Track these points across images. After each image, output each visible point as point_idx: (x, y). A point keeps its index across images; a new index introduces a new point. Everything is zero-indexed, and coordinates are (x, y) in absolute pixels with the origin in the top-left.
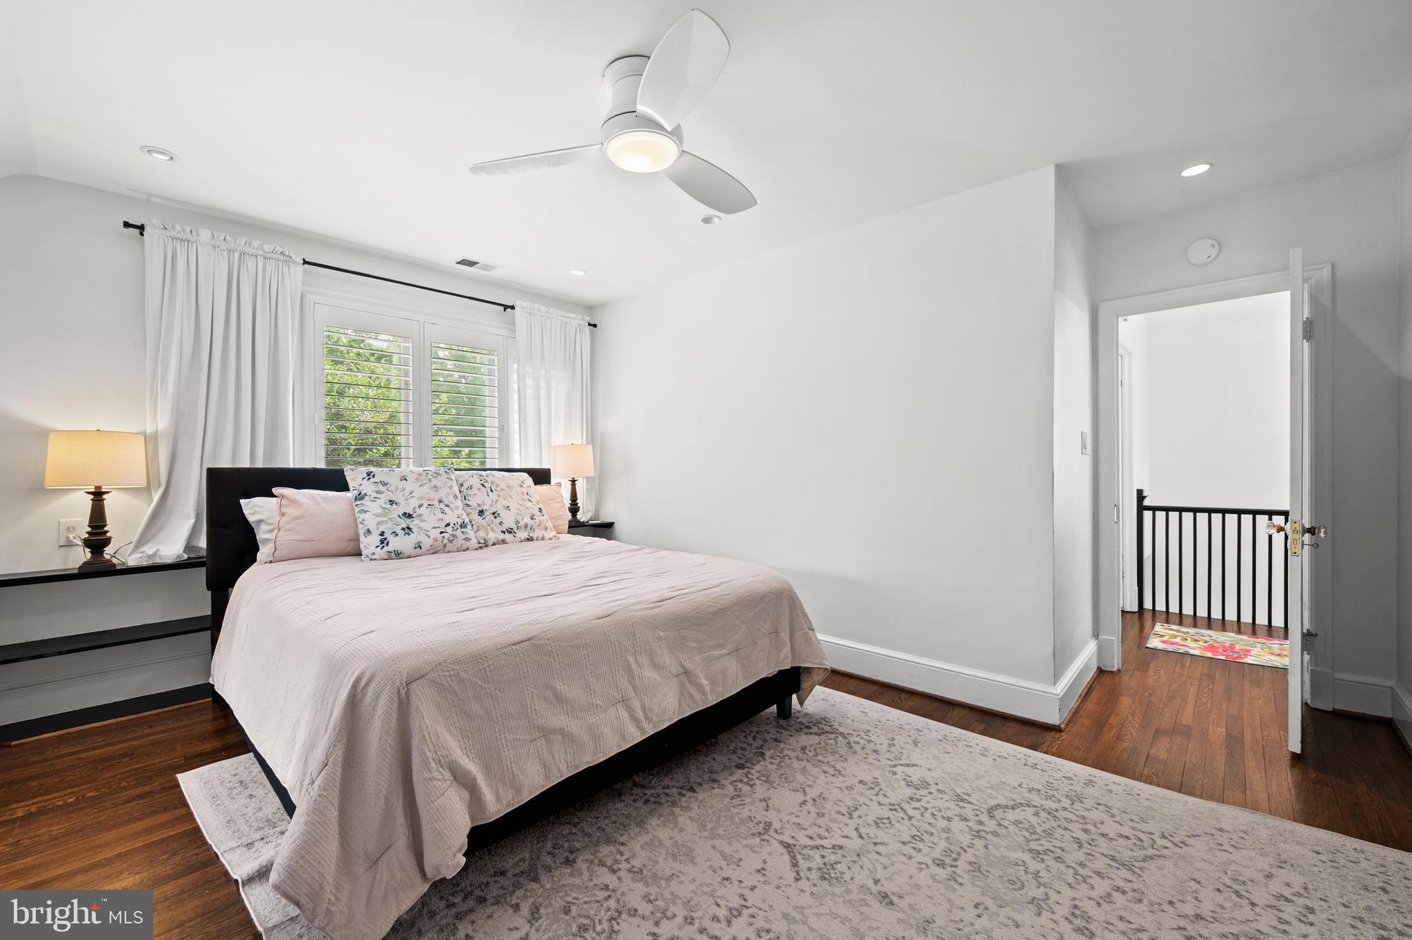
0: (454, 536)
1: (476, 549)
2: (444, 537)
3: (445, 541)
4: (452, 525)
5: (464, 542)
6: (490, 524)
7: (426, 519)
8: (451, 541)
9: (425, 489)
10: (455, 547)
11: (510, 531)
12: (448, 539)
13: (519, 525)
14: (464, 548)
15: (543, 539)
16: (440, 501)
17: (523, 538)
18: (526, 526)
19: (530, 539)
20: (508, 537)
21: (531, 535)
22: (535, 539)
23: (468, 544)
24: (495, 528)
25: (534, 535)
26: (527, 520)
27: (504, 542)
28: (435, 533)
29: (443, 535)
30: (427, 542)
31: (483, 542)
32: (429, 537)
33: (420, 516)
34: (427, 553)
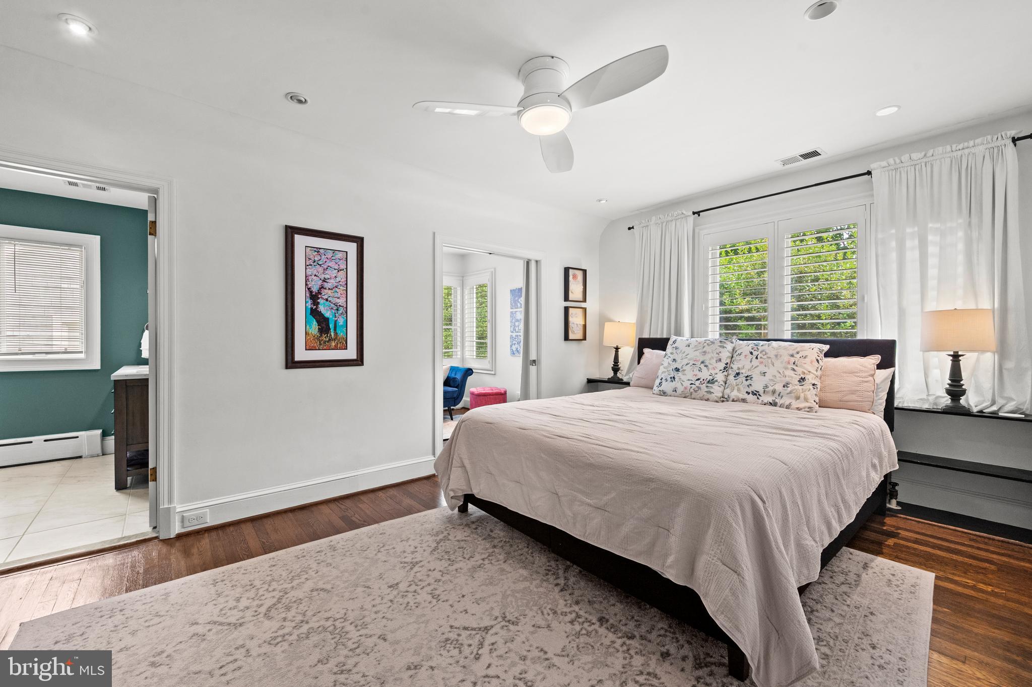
0: (699, 388)
1: (717, 402)
2: (691, 387)
3: (692, 390)
4: (701, 380)
5: (705, 394)
6: (738, 385)
7: (686, 374)
8: (696, 391)
9: (697, 353)
10: (698, 396)
11: (754, 393)
12: (694, 389)
13: (766, 390)
14: (706, 397)
15: (788, 407)
16: (703, 362)
17: (766, 401)
18: (774, 392)
19: (774, 404)
20: (751, 397)
21: (777, 400)
22: (779, 405)
23: (709, 396)
24: (742, 389)
25: (779, 401)
26: (779, 387)
27: (744, 401)
28: (687, 384)
29: (691, 386)
30: (680, 389)
31: (726, 397)
32: (683, 385)
33: (684, 370)
34: (680, 396)
